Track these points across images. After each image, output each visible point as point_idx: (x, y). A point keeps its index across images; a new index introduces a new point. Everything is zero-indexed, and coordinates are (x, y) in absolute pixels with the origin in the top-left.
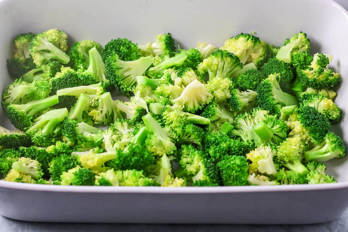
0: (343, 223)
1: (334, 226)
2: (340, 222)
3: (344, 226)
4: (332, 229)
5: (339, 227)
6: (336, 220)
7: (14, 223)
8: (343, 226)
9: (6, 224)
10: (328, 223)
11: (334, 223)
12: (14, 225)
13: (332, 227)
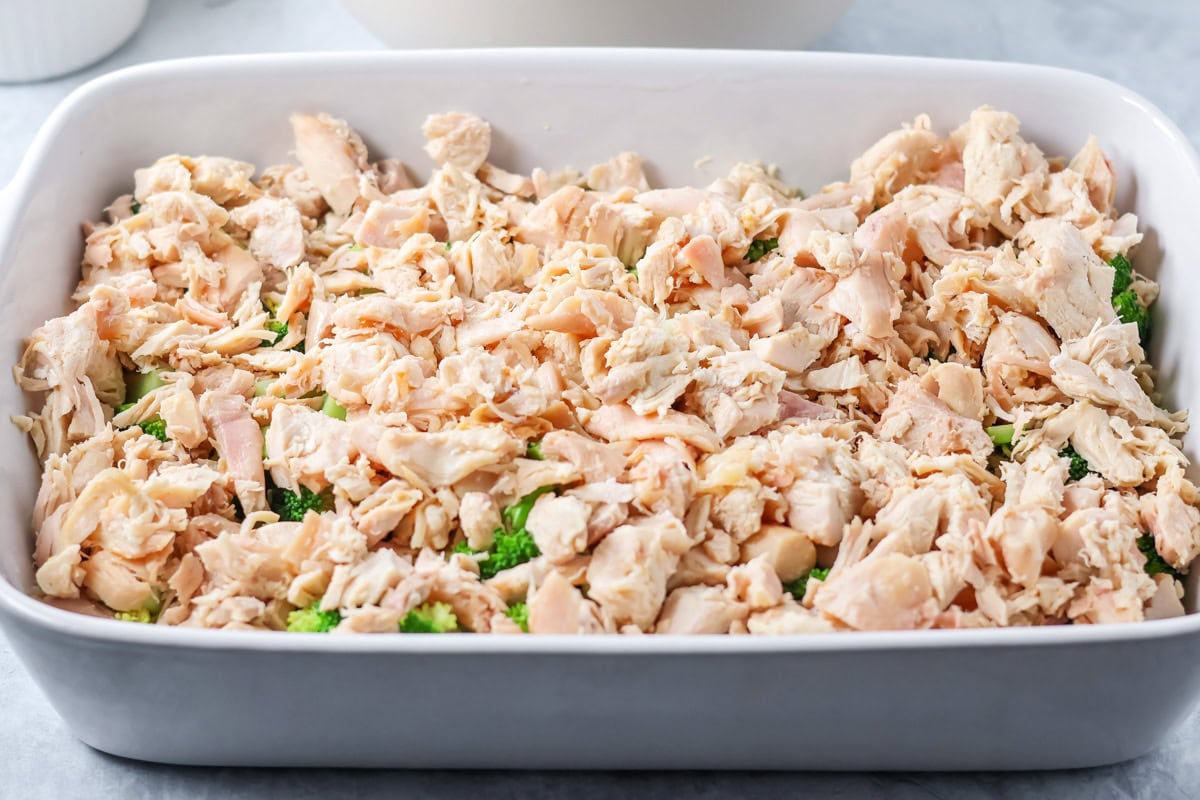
0: (1169, 770)
1: (1141, 779)
2: (1160, 766)
3: (1172, 778)
4: (1135, 787)
5: (1156, 781)
6: (1145, 757)
7: (129, 771)
8: (1168, 777)
9: (102, 774)
10: (1120, 768)
11: (1141, 769)
12: (130, 778)
13: (1133, 779)
